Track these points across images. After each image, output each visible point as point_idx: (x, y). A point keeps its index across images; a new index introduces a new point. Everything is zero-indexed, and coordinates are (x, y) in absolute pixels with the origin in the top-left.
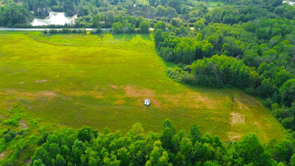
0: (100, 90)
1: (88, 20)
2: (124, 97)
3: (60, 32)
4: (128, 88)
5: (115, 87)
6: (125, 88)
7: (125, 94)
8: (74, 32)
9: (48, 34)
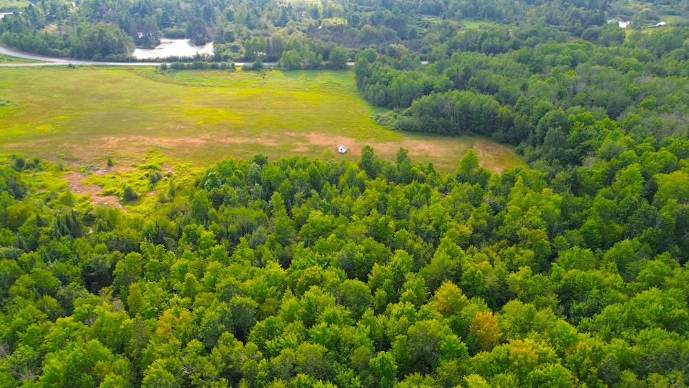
0: (270, 138)
1: (235, 49)
2: (308, 144)
3: (189, 68)
4: (313, 135)
5: (292, 134)
6: (309, 136)
7: (308, 141)
8: (214, 67)
9: (168, 70)
